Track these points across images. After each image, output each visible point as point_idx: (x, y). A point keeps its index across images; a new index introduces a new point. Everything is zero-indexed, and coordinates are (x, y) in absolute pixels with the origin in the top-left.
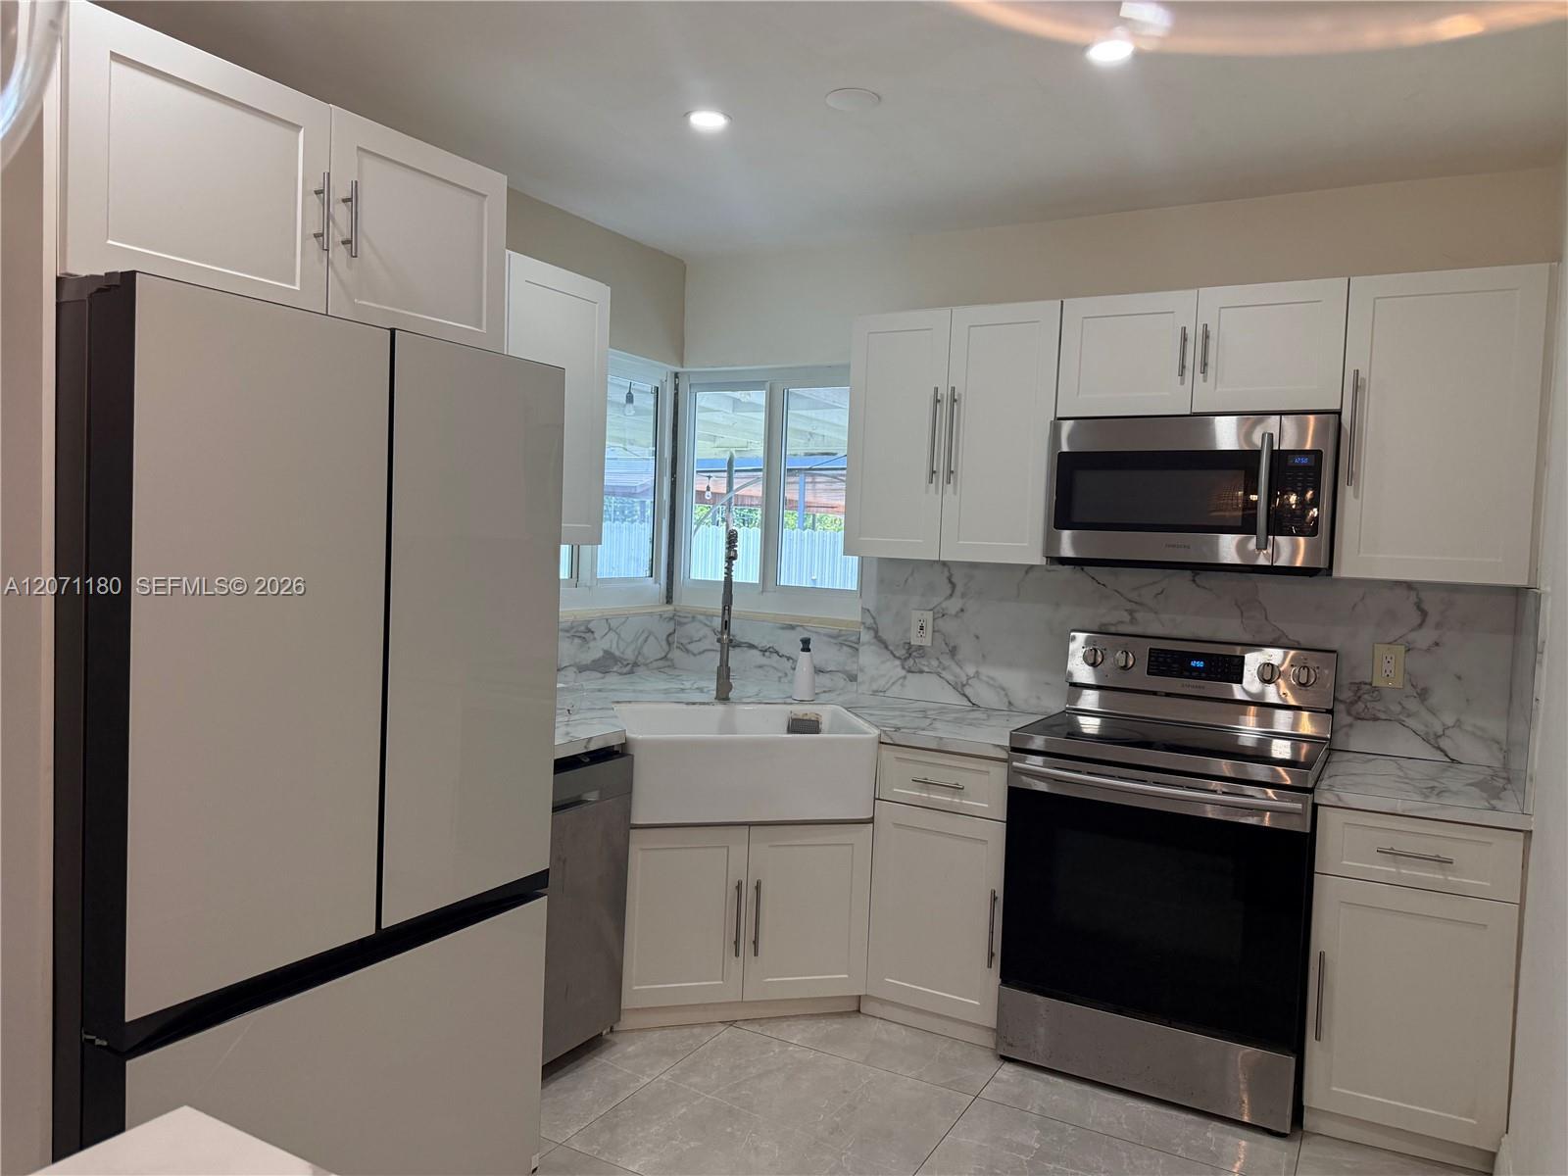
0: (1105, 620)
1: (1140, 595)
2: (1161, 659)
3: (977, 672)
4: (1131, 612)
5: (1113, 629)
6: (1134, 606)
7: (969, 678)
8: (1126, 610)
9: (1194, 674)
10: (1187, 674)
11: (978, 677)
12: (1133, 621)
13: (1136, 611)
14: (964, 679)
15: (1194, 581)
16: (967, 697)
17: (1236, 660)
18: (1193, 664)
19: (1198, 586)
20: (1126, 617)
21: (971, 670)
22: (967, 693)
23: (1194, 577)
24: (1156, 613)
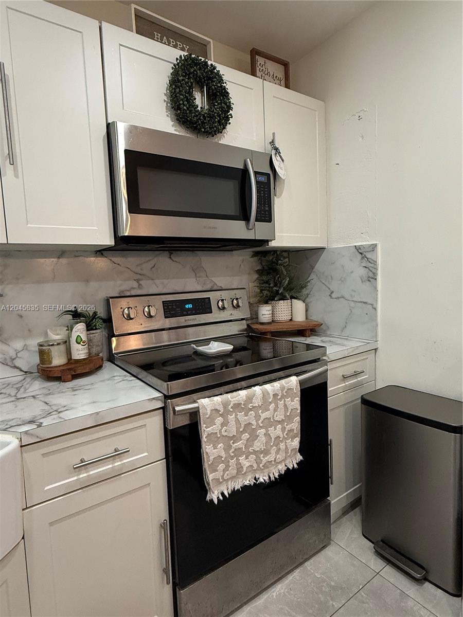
0: (123, 288)
1: (141, 270)
2: (170, 307)
3: (25, 345)
4: (138, 281)
5: (128, 294)
6: (138, 277)
7: (17, 352)
8: (135, 280)
9: (189, 312)
10: (185, 313)
11: (27, 349)
12: (140, 286)
13: (142, 280)
14: (13, 354)
15: (170, 258)
16: (17, 368)
17: (207, 300)
18: (187, 306)
19: (173, 260)
20: (135, 284)
21: (18, 345)
22: (17, 365)
23: (170, 255)
24: (152, 280)
